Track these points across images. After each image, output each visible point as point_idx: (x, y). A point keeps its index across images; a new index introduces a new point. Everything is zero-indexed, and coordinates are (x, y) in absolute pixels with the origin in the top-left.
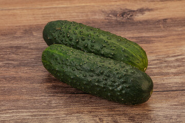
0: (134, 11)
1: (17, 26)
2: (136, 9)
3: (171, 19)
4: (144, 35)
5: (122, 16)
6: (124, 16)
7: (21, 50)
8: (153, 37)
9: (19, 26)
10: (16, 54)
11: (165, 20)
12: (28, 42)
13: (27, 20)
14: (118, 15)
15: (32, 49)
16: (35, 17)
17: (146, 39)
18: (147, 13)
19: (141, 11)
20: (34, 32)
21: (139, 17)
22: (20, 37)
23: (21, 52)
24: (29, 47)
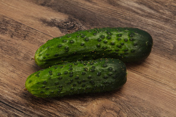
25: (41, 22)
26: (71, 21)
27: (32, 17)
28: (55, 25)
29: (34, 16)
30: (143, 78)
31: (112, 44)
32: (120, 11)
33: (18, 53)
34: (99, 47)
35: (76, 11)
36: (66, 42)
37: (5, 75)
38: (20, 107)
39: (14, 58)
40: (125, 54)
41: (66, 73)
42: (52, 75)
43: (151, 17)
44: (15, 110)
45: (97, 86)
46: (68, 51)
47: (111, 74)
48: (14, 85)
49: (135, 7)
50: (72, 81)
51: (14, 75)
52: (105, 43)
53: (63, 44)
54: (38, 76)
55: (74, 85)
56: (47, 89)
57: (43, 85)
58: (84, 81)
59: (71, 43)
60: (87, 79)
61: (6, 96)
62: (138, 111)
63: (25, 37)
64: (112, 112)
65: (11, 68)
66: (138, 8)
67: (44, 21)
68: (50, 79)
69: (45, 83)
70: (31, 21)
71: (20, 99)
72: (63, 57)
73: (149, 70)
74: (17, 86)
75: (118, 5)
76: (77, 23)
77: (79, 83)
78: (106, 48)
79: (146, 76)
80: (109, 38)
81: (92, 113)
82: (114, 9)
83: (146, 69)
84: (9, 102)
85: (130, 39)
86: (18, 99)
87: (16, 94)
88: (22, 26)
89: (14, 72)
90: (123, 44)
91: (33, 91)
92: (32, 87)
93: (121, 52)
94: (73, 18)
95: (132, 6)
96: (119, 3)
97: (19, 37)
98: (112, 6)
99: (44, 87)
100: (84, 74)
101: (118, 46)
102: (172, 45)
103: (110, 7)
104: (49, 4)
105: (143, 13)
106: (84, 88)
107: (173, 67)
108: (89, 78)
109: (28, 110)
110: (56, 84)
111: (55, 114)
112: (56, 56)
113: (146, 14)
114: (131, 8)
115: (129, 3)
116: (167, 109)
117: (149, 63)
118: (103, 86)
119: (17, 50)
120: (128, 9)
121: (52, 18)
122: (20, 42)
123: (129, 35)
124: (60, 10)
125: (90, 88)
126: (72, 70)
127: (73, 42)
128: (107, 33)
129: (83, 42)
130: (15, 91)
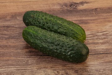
0: (77, 3)
1: (7, 13)
2: (78, 2)
3: (100, 8)
4: (84, 18)
5: (71, 6)
6: (72, 7)
7: (10, 29)
8: (89, 20)
9: (9, 13)
10: (7, 31)
11: (96, 9)
12: (14, 23)
13: (13, 9)
14: (68, 6)
15: (16, 28)
16: (18, 7)
17: (85, 21)
18: (85, 5)
19: (82, 3)
20: (17, 17)
21: (81, 7)
22: (9, 20)
23: (10, 30)
24: (15, 27)
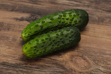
25: (15, 20)
26: (33, 16)
27: (8, 18)
28: (24, 20)
29: (9, 17)
30: (88, 37)
31: (67, 19)
32: (59, 6)
33: (8, 38)
34: (60, 22)
35: (34, 10)
36: (40, 23)
37: (5, 51)
38: (22, 66)
39: (6, 41)
40: (76, 24)
41: (47, 39)
42: (38, 41)
43: (79, 6)
44: (20, 68)
45: (66, 44)
46: (42, 27)
47: (73, 35)
48: (13, 55)
49: (67, 3)
50: (51, 43)
51: (11, 50)
52: (63, 19)
53: (39, 24)
54: (30, 43)
55: (53, 45)
56: (38, 51)
57: (35, 49)
58: (59, 42)
59: (43, 22)
60: (60, 40)
61: (10, 62)
62: (93, 54)
63: (8, 29)
64: (78, 57)
65: (7, 47)
66: (69, 3)
67: (17, 19)
68: (38, 44)
69: (35, 47)
70: (8, 20)
71: (20, 62)
72: (40, 32)
73: (90, 32)
74: (15, 56)
75: (57, 4)
76: (37, 17)
77: (56, 43)
78: (64, 22)
79: (89, 35)
80: (65, 16)
81: (67, 60)
82: (56, 5)
83: (88, 32)
84: (14, 65)
85: (77, 15)
86: (19, 62)
87: (17, 60)
88: (4, 24)
89: (10, 49)
90: (73, 18)
91: (29, 53)
92: (28, 51)
93: (73, 23)
94: (33, 15)
95: (66, 3)
96: (57, 2)
97: (5, 30)
98: (54, 5)
99: (36, 50)
100: (57, 37)
101: (71, 20)
102: (97, 18)
103: (53, 5)
104: (16, 10)
105: (73, 5)
106: (59, 46)
107: (102, 28)
108: (61, 39)
109: (28, 67)
110: (42, 46)
111: (45, 65)
112: (36, 32)
113: (75, 5)
114: (65, 3)
115: (63, 1)
116: (109, 49)
117: (88, 29)
118: (69, 43)
119: (6, 37)
120: (64, 4)
121: (21, 17)
122: (6, 32)
123: (75, 12)
124: (24, 12)
125: (62, 46)
126: (50, 36)
127: (44, 22)
128: (63, 13)
129: (50, 21)
130: (15, 58)
